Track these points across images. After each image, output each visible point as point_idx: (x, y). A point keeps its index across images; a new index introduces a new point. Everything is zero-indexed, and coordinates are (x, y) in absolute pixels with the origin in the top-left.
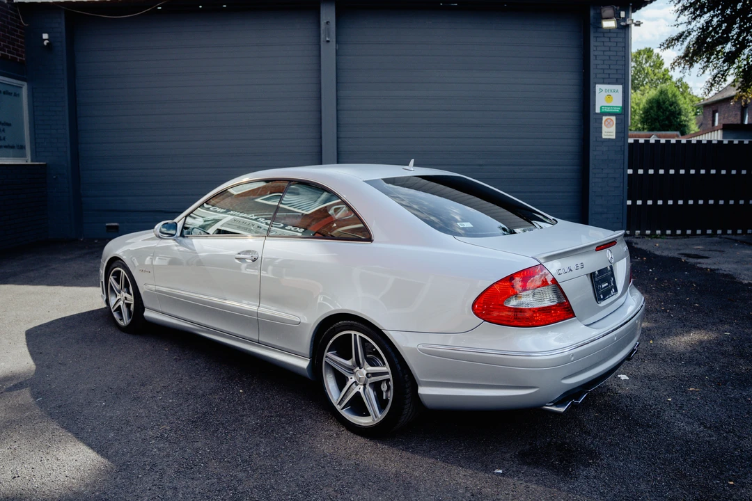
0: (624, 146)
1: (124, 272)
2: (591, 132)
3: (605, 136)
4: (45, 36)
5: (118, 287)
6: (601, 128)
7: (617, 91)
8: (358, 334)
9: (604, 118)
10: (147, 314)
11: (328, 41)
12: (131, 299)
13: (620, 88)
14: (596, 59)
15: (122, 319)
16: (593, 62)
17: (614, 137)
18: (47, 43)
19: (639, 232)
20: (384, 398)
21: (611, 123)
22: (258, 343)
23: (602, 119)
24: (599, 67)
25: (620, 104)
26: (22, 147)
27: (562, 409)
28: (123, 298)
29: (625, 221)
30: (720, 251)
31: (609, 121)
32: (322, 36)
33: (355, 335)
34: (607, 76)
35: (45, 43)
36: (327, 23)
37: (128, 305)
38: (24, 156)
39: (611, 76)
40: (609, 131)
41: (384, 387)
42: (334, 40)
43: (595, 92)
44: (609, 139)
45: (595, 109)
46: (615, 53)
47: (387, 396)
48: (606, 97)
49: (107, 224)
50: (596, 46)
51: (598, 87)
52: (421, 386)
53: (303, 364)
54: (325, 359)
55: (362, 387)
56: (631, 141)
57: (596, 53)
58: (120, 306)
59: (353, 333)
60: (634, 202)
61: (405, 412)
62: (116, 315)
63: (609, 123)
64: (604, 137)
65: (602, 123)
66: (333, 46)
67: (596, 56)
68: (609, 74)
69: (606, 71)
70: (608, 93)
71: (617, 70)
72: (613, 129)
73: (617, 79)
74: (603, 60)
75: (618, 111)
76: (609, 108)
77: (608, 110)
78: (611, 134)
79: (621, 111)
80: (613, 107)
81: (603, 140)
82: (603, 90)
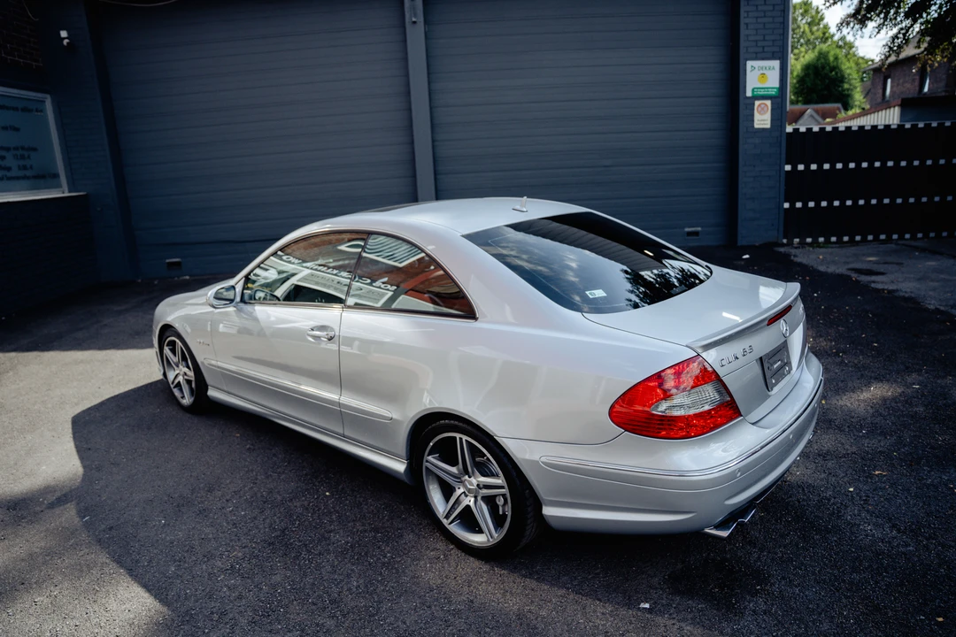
0: (781, 136)
1: (180, 343)
2: (741, 121)
3: (757, 125)
4: (64, 34)
5: (176, 360)
6: (753, 115)
7: (774, 68)
8: (465, 438)
9: (757, 103)
10: (212, 393)
11: (415, 22)
12: (191, 374)
13: (776, 64)
14: (747, 28)
15: (183, 397)
16: (743, 32)
17: (768, 126)
18: (68, 43)
19: (798, 240)
20: (501, 513)
21: (766, 109)
22: (344, 437)
23: (754, 104)
24: (750, 38)
25: (777, 85)
26: (56, 176)
27: (724, 534)
28: (182, 373)
29: (782, 229)
30: (897, 264)
31: (763, 106)
32: (407, 16)
33: (461, 439)
34: (761, 49)
35: (65, 42)
37: (189, 382)
38: (59, 186)
39: (766, 49)
40: (762, 118)
41: (500, 501)
42: (422, 20)
43: (745, 70)
44: (763, 129)
45: (745, 92)
46: (771, 20)
47: (504, 511)
48: (761, 76)
49: (167, 261)
50: (748, 12)
51: (750, 64)
52: (546, 505)
53: (400, 467)
54: (425, 464)
55: (473, 499)
56: (789, 129)
57: (747, 21)
58: (179, 382)
59: (458, 436)
60: (792, 205)
61: (528, 533)
62: (176, 392)
63: (763, 109)
64: (756, 126)
65: (753, 109)
66: (421, 27)
67: (747, 24)
68: (763, 47)
69: (760, 44)
70: (762, 72)
71: (773, 41)
72: (768, 116)
73: (773, 53)
74: (756, 30)
75: (774, 93)
76: (762, 90)
77: (761, 93)
78: (766, 122)
79: (778, 93)
80: (767, 88)
81: (754, 131)
82: (755, 68)
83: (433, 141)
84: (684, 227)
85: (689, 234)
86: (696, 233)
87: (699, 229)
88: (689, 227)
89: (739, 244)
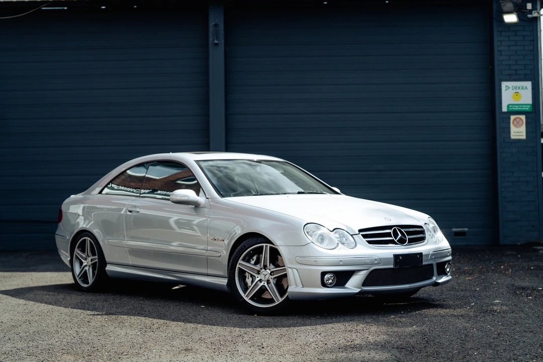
0: (536, 146)
2: (498, 133)
3: (514, 136)
6: (509, 128)
7: (526, 88)
9: (513, 117)
11: (216, 44)
13: (528, 84)
14: (501, 55)
16: (497, 57)
17: (524, 137)
21: (521, 122)
23: (510, 118)
24: (504, 63)
25: (530, 102)
31: (518, 120)
32: (211, 39)
34: (514, 72)
36: (216, 25)
39: (519, 72)
40: (518, 131)
42: (223, 42)
43: (500, 90)
44: (519, 139)
45: (501, 108)
46: (521, 48)
48: (514, 95)
50: (501, 41)
51: (504, 84)
57: (501, 48)
63: (518, 122)
64: (512, 137)
65: (509, 123)
66: (222, 48)
67: (501, 51)
68: (516, 70)
69: (512, 67)
70: (515, 91)
71: (525, 65)
72: (523, 129)
73: (525, 75)
74: (509, 56)
75: (528, 109)
76: (517, 106)
77: (516, 109)
78: (521, 134)
79: (531, 108)
80: (521, 105)
81: (511, 141)
82: (509, 88)
84: (451, 228)
85: (456, 234)
86: (463, 234)
87: (466, 229)
88: (457, 228)
89: (501, 243)
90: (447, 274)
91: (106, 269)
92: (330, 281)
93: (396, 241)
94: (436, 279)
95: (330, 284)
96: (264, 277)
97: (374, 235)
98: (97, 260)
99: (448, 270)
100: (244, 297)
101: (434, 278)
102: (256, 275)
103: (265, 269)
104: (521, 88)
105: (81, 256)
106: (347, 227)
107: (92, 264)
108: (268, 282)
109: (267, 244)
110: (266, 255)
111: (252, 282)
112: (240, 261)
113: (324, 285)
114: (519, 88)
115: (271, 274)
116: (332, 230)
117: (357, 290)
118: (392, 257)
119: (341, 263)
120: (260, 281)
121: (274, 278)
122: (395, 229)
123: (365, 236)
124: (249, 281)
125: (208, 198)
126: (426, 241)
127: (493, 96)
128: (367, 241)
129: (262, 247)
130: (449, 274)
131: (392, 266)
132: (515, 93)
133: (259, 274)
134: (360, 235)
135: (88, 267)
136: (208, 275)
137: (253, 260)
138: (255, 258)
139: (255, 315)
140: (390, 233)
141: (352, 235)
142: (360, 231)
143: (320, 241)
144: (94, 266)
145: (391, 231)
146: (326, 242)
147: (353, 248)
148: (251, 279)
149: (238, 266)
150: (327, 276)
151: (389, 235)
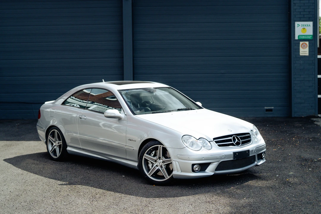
0: (315, 60)
2: (292, 52)
6: (299, 49)
7: (310, 25)
9: (301, 43)
13: (311, 23)
14: (295, 6)
16: (293, 7)
17: (308, 55)
21: (306, 46)
23: (299, 43)
24: (297, 11)
25: (312, 34)
29: (317, 109)
31: (304, 44)
34: (303, 16)
39: (305, 16)
40: (304, 51)
43: (294, 26)
44: (305, 56)
45: (294, 37)
46: (308, 2)
51: (297, 23)
56: (319, 56)
63: (304, 46)
64: (301, 55)
65: (299, 46)
67: (295, 3)
69: (302, 13)
70: (304, 27)
71: (309, 12)
72: (307, 50)
73: (309, 18)
74: (300, 6)
75: (310, 38)
76: (304, 36)
77: (303, 38)
78: (306, 53)
79: (312, 38)
80: (306, 35)
81: (300, 57)
82: (299, 25)
83: (133, 57)
84: (264, 107)
85: (267, 110)
86: (271, 110)
87: (273, 108)
88: (267, 107)
89: (293, 116)
90: (263, 159)
91: (67, 149)
92: (197, 169)
93: (234, 144)
94: (257, 163)
95: (197, 170)
96: (159, 164)
97: (222, 141)
98: (62, 144)
99: (264, 156)
100: (148, 175)
101: (256, 163)
102: (155, 163)
103: (160, 160)
104: (306, 25)
105: (52, 140)
106: (206, 136)
107: (58, 145)
108: (161, 167)
109: (160, 145)
110: (160, 152)
111: (152, 166)
112: (145, 155)
113: (193, 171)
114: (305, 25)
115: (163, 162)
116: (198, 139)
117: (212, 174)
118: (232, 153)
119: (203, 159)
120: (157, 166)
121: (165, 165)
122: (234, 137)
123: (217, 142)
124: (150, 165)
125: (126, 115)
126: (251, 142)
127: (290, 30)
128: (218, 145)
129: (158, 147)
130: (264, 159)
131: (232, 159)
132: (303, 28)
133: (156, 162)
134: (214, 142)
135: (56, 147)
136: (126, 159)
137: (153, 154)
138: (154, 152)
139: (154, 185)
140: (231, 139)
141: (209, 142)
142: (214, 139)
143: (191, 145)
144: (60, 146)
145: (231, 138)
146: (195, 146)
147: (210, 150)
148: (151, 165)
149: (144, 157)
150: (195, 166)
151: (230, 140)
